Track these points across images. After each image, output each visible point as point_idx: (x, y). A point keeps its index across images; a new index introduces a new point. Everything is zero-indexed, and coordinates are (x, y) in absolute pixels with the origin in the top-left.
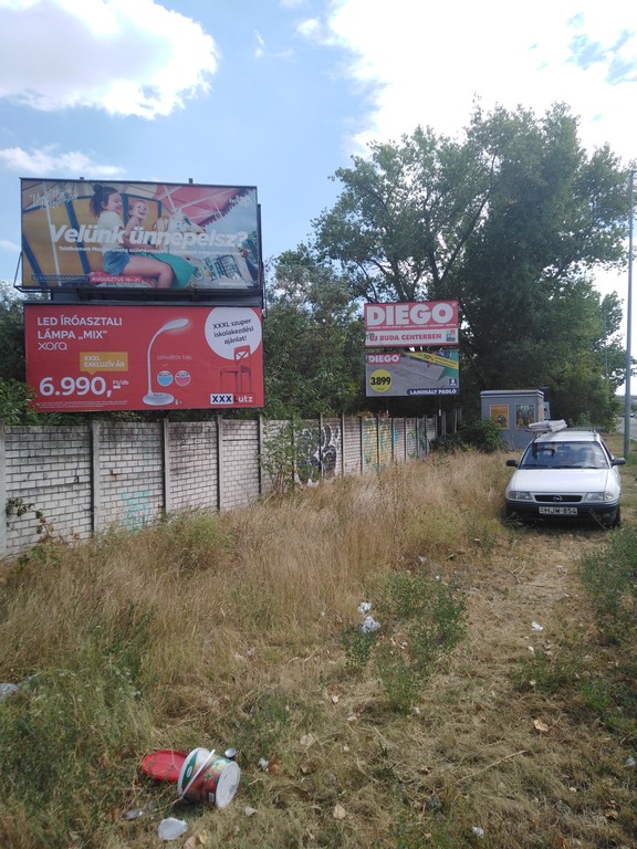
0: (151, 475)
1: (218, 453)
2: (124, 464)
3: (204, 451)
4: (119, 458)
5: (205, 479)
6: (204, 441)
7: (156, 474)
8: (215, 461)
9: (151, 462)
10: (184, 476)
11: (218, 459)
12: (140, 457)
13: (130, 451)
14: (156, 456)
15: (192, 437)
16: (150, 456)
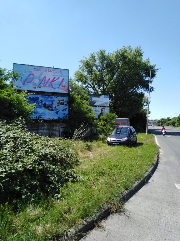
3: (57, 130)
6: (58, 127)
11: (60, 131)
13: (45, 129)
14: (49, 130)
15: (55, 126)
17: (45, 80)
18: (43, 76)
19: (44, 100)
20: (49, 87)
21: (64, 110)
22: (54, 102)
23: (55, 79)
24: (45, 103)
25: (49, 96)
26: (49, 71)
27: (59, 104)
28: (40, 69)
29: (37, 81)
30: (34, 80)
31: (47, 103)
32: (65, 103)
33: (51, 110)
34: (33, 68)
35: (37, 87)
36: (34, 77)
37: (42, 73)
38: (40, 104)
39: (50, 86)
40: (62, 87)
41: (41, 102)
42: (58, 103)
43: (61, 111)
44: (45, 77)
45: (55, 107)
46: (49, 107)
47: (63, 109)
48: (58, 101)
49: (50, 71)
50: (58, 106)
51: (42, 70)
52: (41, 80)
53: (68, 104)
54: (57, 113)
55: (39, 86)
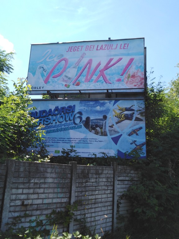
0: (58, 205)
1: (113, 189)
2: (35, 196)
3: (104, 187)
4: (31, 191)
5: (103, 209)
6: (104, 180)
7: (64, 205)
8: (111, 195)
9: (60, 195)
10: (87, 207)
11: (113, 194)
12: (51, 190)
13: (43, 186)
14: (64, 190)
15: (95, 176)
16: (59, 190)
17: (89, 68)
18: (85, 61)
19: (87, 112)
20: (97, 81)
21: (134, 132)
22: (109, 114)
23: (112, 63)
24: (88, 118)
25: (96, 100)
26: (99, 48)
27: (121, 118)
28: (80, 48)
29: (72, 73)
30: (68, 70)
31: (91, 119)
32: (136, 115)
33: (102, 133)
34: (67, 47)
35: (71, 84)
36: (68, 65)
37: (84, 54)
38: (77, 121)
39: (101, 78)
40: (129, 77)
41: (78, 115)
42: (119, 117)
43: (125, 136)
44: (90, 62)
45: (111, 127)
46: (97, 126)
47: (130, 130)
48: (118, 112)
49: (101, 48)
50: (117, 123)
51: (84, 48)
52: (82, 69)
53: (143, 118)
54: (116, 140)
55: (77, 81)
